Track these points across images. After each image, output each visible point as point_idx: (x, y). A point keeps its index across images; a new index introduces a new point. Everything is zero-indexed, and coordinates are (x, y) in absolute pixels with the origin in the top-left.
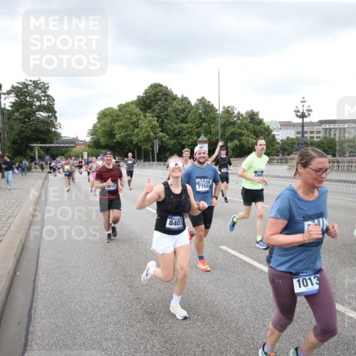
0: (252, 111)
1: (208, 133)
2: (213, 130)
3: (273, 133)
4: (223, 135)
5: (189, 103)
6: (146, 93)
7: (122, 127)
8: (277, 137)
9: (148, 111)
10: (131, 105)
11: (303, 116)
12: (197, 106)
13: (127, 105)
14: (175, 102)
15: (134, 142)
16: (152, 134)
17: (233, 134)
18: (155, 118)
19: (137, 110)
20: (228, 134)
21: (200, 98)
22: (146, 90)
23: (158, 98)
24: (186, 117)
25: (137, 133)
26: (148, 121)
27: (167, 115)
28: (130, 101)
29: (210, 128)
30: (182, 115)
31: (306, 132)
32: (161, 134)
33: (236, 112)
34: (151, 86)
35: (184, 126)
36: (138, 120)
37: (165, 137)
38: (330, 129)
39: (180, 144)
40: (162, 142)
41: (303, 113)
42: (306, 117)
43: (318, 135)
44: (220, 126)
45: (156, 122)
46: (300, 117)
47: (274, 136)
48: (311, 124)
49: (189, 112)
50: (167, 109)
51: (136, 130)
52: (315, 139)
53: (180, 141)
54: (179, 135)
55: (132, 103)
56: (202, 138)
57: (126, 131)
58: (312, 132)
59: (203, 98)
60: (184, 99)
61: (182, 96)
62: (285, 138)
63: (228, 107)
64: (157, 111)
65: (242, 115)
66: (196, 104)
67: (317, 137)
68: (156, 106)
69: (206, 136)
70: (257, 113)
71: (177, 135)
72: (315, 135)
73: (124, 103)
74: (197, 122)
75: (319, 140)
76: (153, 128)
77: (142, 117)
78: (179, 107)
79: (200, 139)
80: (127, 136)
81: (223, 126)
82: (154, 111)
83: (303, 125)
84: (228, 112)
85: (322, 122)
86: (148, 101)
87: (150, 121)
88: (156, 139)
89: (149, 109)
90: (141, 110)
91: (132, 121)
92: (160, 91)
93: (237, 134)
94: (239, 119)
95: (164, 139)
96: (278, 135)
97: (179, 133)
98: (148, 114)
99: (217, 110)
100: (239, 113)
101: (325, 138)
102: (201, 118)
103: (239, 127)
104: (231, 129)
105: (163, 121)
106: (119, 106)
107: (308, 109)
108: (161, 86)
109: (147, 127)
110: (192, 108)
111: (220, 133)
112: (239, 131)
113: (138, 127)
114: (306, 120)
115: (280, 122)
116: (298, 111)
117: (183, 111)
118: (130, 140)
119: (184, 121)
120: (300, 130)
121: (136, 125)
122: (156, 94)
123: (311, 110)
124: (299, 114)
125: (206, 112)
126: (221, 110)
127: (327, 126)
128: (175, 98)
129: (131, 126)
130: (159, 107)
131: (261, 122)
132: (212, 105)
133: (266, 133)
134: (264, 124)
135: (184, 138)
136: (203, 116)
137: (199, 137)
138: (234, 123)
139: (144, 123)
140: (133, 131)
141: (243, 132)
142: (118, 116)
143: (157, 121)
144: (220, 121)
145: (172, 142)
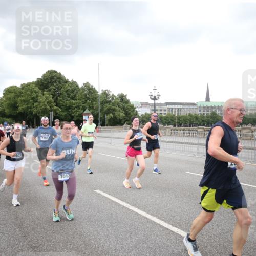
0: (122, 94)
1: (91, 108)
2: (95, 106)
3: (136, 110)
4: (102, 110)
5: (77, 86)
6: (44, 76)
7: (24, 101)
8: (138, 113)
9: (46, 90)
10: (31, 85)
11: (155, 99)
12: (83, 89)
13: (29, 84)
14: (67, 85)
15: (34, 113)
16: (48, 107)
17: (109, 109)
18: (51, 96)
19: (37, 89)
20: (105, 109)
21: (85, 83)
22: (44, 74)
23: (53, 81)
24: (75, 96)
25: (36, 106)
26: (45, 98)
27: (61, 94)
28: (31, 82)
29: (93, 104)
30: (72, 94)
31: (157, 110)
32: (55, 107)
33: (111, 94)
34: (48, 71)
35: (74, 102)
36: (37, 96)
37: (58, 110)
38: (172, 108)
39: (70, 115)
40: (57, 114)
41: (155, 97)
42: (157, 99)
43: (165, 112)
44: (100, 103)
45: (51, 98)
46: (153, 99)
47: (137, 112)
48: (160, 105)
49: (77, 92)
50: (60, 89)
51: (36, 104)
52: (163, 115)
53: (70, 113)
54: (69, 109)
55: (33, 83)
56: (87, 111)
57: (27, 104)
58: (161, 110)
59: (88, 83)
60: (74, 83)
61: (72, 81)
62: (144, 114)
63: (106, 90)
64: (53, 90)
65: (115, 97)
66: (82, 87)
67: (165, 114)
68: (52, 87)
69: (89, 110)
70: (126, 96)
71: (68, 108)
72: (163, 112)
73: (26, 83)
74: (83, 100)
75: (165, 115)
76: (49, 103)
77: (40, 94)
78: (70, 88)
79: (85, 112)
80: (28, 108)
81: (102, 103)
82: (50, 90)
83: (155, 105)
84: (105, 93)
85: (167, 104)
86: (46, 83)
87: (47, 98)
88: (51, 111)
89: (46, 89)
90: (40, 89)
91: (33, 97)
92: (55, 76)
93: (112, 109)
94: (113, 99)
95: (58, 112)
96: (139, 111)
97: (69, 107)
98: (45, 93)
99: (97, 92)
100: (113, 95)
101: (169, 114)
102: (86, 97)
103: (113, 105)
104: (107, 106)
105: (57, 98)
106: (22, 85)
107: (158, 94)
108: (56, 72)
109: (44, 102)
110: (80, 89)
111: (100, 108)
112: (113, 107)
113: (37, 102)
114: (157, 102)
115: (141, 103)
116: (152, 96)
117: (73, 91)
118: (30, 111)
119: (73, 98)
120: (153, 108)
121: (35, 100)
122: (52, 78)
123: (159, 95)
124: (152, 97)
125: (90, 93)
126: (101, 92)
127: (170, 106)
128: (67, 82)
129: (31, 101)
130: (55, 88)
131: (128, 102)
132: (94, 88)
133: (132, 109)
134: (130, 103)
135: (74, 111)
136: (88, 96)
137: (84, 111)
138: (110, 102)
139: (41, 99)
140: (33, 104)
141: (116, 108)
142: (21, 93)
143: (53, 98)
144: (100, 100)
145: (64, 114)
